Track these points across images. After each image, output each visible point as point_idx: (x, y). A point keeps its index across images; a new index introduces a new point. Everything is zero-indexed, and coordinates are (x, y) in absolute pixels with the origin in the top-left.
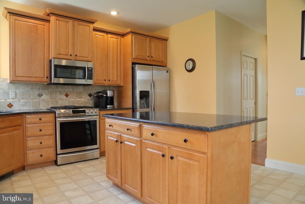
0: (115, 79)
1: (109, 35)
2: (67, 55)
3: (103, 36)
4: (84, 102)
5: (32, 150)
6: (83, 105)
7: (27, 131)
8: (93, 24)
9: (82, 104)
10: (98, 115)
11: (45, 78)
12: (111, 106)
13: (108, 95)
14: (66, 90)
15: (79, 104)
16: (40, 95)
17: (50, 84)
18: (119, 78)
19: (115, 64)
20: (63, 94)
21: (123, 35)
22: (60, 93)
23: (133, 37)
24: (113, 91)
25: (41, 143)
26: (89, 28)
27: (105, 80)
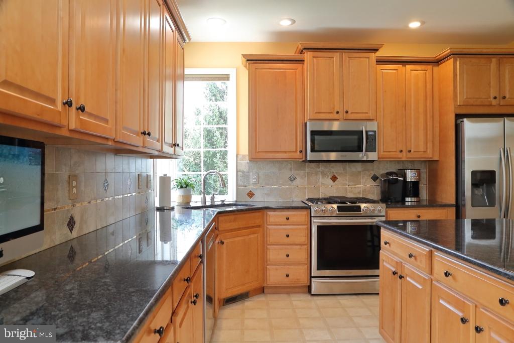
0: (422, 148)
1: (407, 66)
2: (331, 113)
3: (395, 71)
4: (364, 191)
5: (275, 264)
6: (361, 196)
7: (268, 236)
8: (375, 53)
9: (359, 193)
10: (384, 216)
11: (298, 153)
12: (413, 199)
13: (409, 179)
14: (333, 170)
15: (354, 194)
16: (292, 179)
17: (306, 161)
18: (430, 145)
19: (422, 119)
20: (328, 176)
21: (437, 62)
22: (324, 174)
23: (458, 63)
24: (418, 170)
25: (288, 256)
26: (369, 60)
27: (401, 151)
